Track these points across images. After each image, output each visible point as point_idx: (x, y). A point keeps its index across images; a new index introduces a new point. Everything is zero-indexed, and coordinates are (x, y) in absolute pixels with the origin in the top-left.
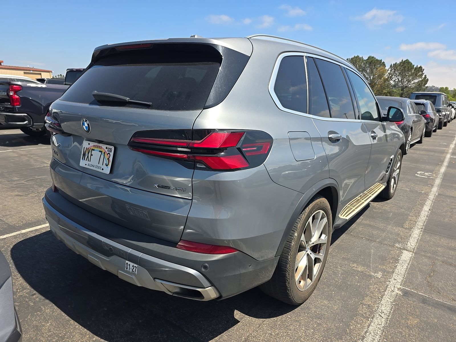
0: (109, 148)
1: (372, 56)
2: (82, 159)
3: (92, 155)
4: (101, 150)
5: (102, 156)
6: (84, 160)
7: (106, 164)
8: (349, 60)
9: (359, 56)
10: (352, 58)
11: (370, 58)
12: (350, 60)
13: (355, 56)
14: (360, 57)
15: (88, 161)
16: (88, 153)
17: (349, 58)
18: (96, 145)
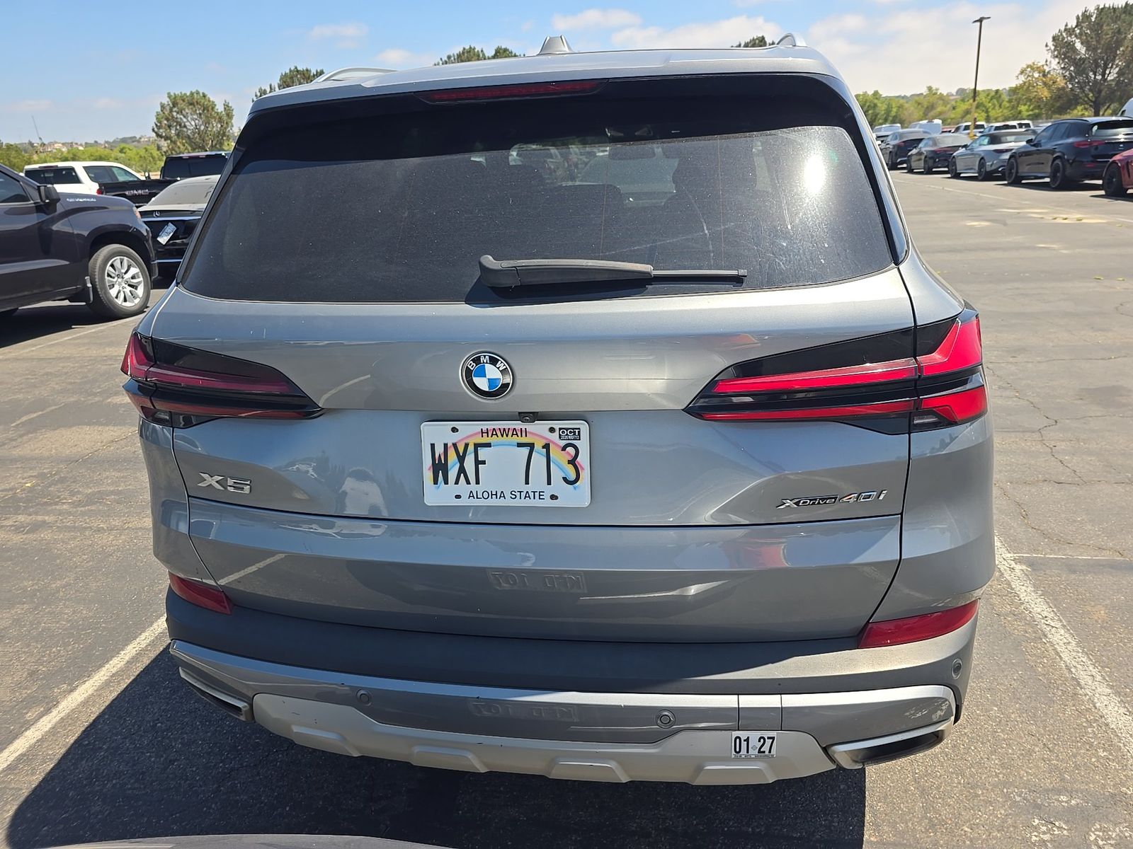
0: (567, 429)
1: (503, 47)
2: (436, 482)
3: (484, 462)
4: (524, 440)
5: (539, 460)
6: (446, 483)
7: (565, 479)
8: (452, 58)
9: (474, 48)
10: (458, 52)
11: (499, 52)
12: (454, 59)
13: (464, 49)
14: (478, 51)
15: (468, 483)
16: (461, 459)
17: (452, 55)
18: (491, 428)
